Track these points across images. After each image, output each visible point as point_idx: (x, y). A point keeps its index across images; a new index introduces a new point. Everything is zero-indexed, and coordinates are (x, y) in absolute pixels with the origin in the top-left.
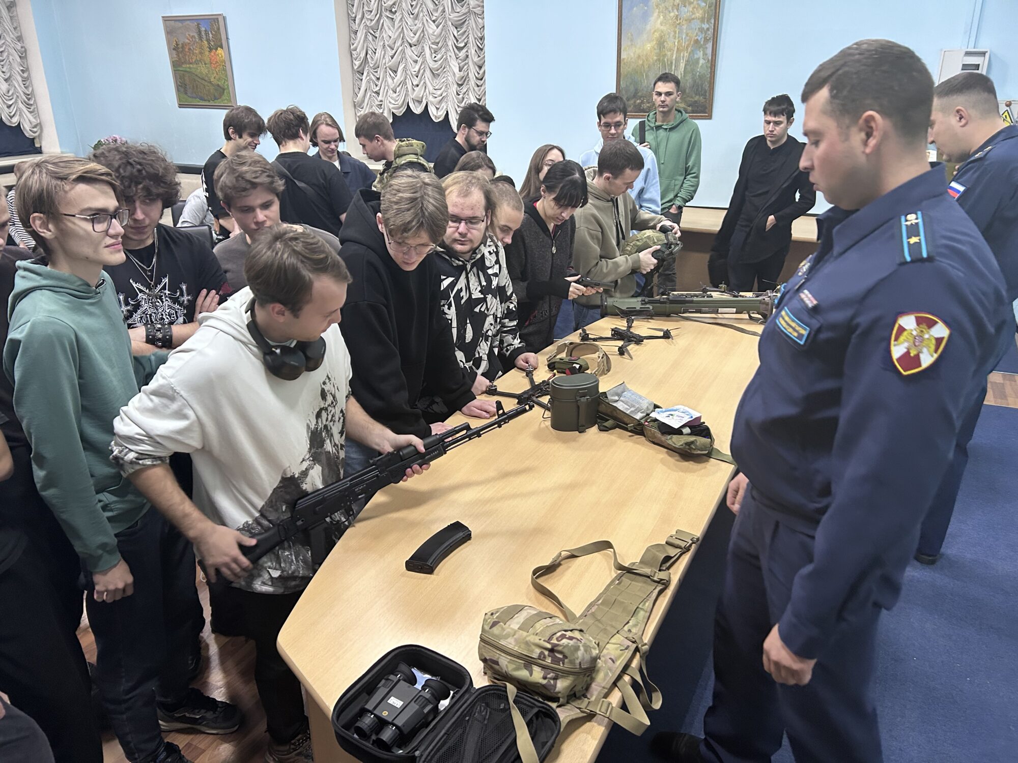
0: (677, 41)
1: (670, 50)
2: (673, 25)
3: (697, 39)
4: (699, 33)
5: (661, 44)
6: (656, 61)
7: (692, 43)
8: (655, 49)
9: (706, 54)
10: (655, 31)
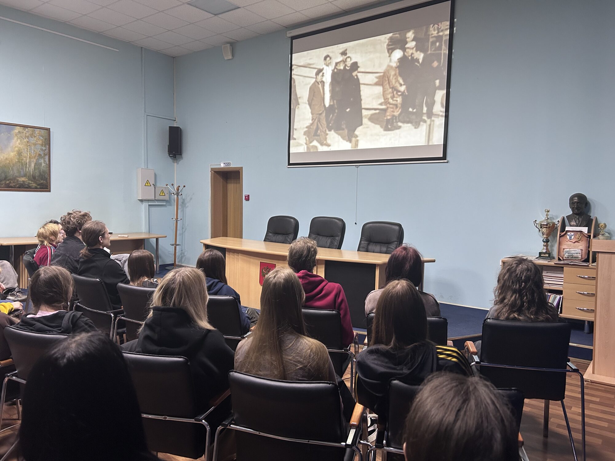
0: (29, 153)
1: (25, 157)
2: (26, 145)
3: (40, 154)
4: (41, 151)
5: (19, 153)
6: (17, 162)
7: (37, 155)
8: (16, 156)
9: (45, 161)
10: (16, 147)
